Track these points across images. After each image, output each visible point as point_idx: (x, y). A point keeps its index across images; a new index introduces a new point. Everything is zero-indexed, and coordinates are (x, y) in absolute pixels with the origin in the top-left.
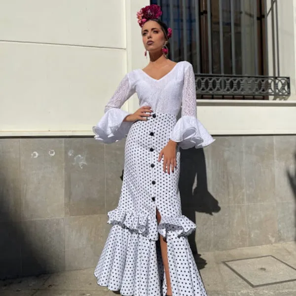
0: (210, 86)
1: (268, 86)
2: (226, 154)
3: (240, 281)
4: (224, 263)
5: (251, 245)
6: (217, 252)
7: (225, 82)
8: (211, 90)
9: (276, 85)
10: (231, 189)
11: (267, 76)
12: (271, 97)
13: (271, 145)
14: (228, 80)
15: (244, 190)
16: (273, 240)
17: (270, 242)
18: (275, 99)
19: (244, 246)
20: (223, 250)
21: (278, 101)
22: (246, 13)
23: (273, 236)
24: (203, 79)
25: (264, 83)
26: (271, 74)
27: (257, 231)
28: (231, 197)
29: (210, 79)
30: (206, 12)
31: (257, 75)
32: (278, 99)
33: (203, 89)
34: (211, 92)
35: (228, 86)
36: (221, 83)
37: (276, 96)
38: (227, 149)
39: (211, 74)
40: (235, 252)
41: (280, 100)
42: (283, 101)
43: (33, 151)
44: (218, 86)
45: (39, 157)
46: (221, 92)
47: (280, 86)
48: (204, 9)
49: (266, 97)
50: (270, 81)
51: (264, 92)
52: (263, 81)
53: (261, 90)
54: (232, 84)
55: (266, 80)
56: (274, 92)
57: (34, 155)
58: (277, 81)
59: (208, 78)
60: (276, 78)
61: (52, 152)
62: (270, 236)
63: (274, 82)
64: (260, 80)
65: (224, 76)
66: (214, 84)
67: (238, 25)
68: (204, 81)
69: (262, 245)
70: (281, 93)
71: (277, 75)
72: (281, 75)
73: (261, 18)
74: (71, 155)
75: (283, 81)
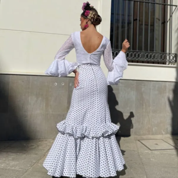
0: (137, 56)
1: (165, 57)
2: (143, 89)
4: (139, 141)
5: (153, 134)
6: (136, 136)
7: (144, 55)
8: (137, 58)
9: (170, 57)
10: (144, 107)
11: (165, 53)
12: (167, 63)
13: (165, 87)
14: (146, 54)
15: (151, 108)
16: (164, 133)
17: (162, 134)
18: (169, 64)
19: (149, 134)
20: (139, 135)
21: (170, 65)
23: (164, 131)
24: (133, 53)
25: (164, 56)
26: (168, 52)
27: (156, 128)
28: (144, 110)
29: (137, 53)
30: (136, 20)
31: (160, 52)
32: (170, 64)
33: (133, 58)
34: (137, 59)
35: (145, 57)
36: (142, 55)
37: (170, 62)
38: (143, 87)
39: (137, 51)
40: (144, 137)
41: (171, 64)
42: (172, 66)
43: (55, 82)
44: (140, 56)
45: (57, 85)
46: (142, 59)
47: (171, 58)
48: (136, 18)
49: (164, 63)
50: (167, 55)
51: (163, 61)
52: (163, 55)
53: (162, 59)
54: (147, 56)
55: (164, 55)
56: (169, 60)
57: (55, 84)
58: (170, 55)
59: (136, 53)
60: (170, 54)
61: (63, 84)
62: (162, 131)
63: (169, 55)
64: (162, 54)
65: (144, 52)
66: (139, 55)
67: (153, 25)
68: (134, 54)
69: (158, 135)
70: (172, 61)
71: (170, 52)
72: (172, 52)
73: (164, 23)
74: (71, 85)
75: (173, 56)
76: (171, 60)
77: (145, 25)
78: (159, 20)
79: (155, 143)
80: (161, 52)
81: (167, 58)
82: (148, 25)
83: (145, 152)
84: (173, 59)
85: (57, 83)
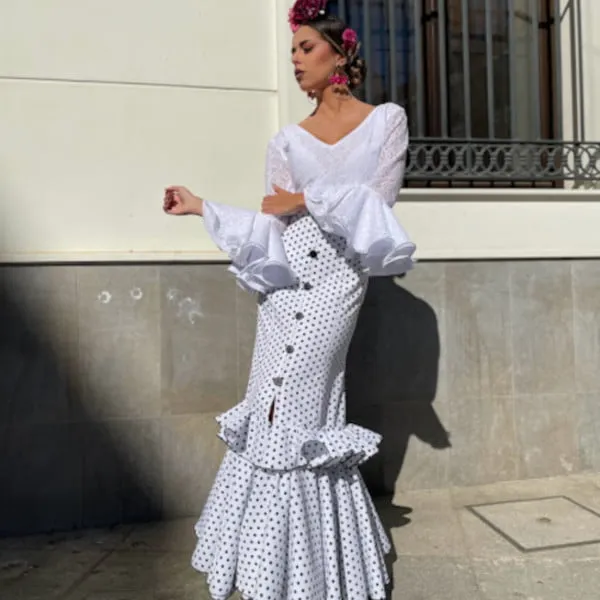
0: (444, 161)
1: (561, 160)
2: (475, 298)
3: (500, 540)
4: (470, 508)
5: (524, 476)
6: (457, 489)
7: (474, 156)
8: (445, 169)
9: (577, 159)
10: (485, 365)
11: (559, 141)
12: (569, 184)
13: (566, 279)
14: (479, 149)
15: (511, 369)
16: (569, 467)
17: (564, 472)
18: (576, 187)
19: (510, 477)
20: (468, 485)
21: (582, 191)
22: (517, 14)
23: (568, 459)
24: (429, 148)
25: (553, 154)
26: (568, 136)
27: (537, 450)
28: (485, 381)
29: (444, 149)
30: (435, 14)
31: (539, 140)
32: (582, 187)
33: (430, 169)
34: (445, 175)
35: (479, 162)
36: (464, 156)
37: (579, 180)
38: (476, 286)
39: (445, 137)
40: (491, 490)
41: (587, 188)
42: (592, 191)
43: (101, 290)
44: (459, 162)
45: (112, 300)
46: (466, 174)
47: (585, 160)
48: (433, 9)
49: (557, 184)
50: (565, 151)
51: (552, 174)
52: (551, 150)
53: (547, 169)
54: (486, 158)
55: (556, 149)
56: (575, 172)
57: (104, 297)
58: (580, 150)
59: (439, 146)
60: (577, 144)
61: (137, 293)
62: (562, 460)
63: (575, 152)
64: (545, 148)
65: (472, 142)
66: (451, 158)
67: (502, 38)
68: (431, 152)
69: (548, 476)
70: (587, 176)
71: (579, 139)
72: (587, 139)
73: (548, 24)
74: (171, 297)
75: (592, 151)
76: (585, 171)
77: (472, 37)
78: (527, 19)
79: (538, 515)
80: (542, 138)
81: (566, 161)
82: (483, 38)
84: (592, 165)
85: (110, 293)
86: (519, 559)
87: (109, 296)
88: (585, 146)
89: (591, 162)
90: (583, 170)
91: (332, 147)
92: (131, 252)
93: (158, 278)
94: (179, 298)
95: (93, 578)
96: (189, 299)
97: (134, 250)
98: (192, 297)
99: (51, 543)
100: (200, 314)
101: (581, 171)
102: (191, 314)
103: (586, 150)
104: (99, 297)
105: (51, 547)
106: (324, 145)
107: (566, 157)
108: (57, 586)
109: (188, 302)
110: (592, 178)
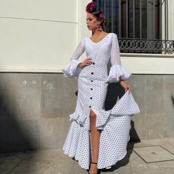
0: (127, 45)
1: (161, 45)
2: (135, 85)
3: (140, 159)
5: (149, 139)
7: (135, 43)
8: (127, 47)
9: (166, 45)
11: (161, 40)
12: (163, 52)
13: (162, 81)
14: (137, 42)
15: (145, 107)
16: (162, 136)
17: (160, 138)
18: (165, 53)
19: (144, 139)
21: (167, 55)
22: (149, 2)
23: (161, 134)
24: (122, 41)
25: (159, 44)
26: (163, 38)
27: (152, 131)
29: (127, 41)
30: (125, 2)
31: (155, 39)
32: (167, 53)
33: (122, 47)
34: (127, 49)
35: (137, 45)
36: (133, 44)
37: (166, 51)
38: (135, 82)
39: (127, 38)
41: (169, 54)
42: (170, 55)
43: (24, 80)
44: (131, 45)
45: (27, 84)
46: (134, 49)
47: (168, 46)
49: (160, 52)
50: (163, 43)
51: (158, 49)
52: (158, 42)
53: (157, 48)
54: (139, 44)
55: (160, 42)
56: (165, 49)
57: (24, 83)
59: (125, 40)
60: (166, 41)
61: (34, 82)
62: (160, 134)
63: (165, 43)
64: (157, 42)
65: (135, 40)
66: (129, 44)
67: (145, 9)
69: (155, 139)
70: (169, 50)
71: (167, 40)
72: (169, 39)
73: (158, 5)
74: (45, 83)
75: (170, 43)
76: (168, 49)
77: (136, 9)
78: (152, 4)
79: (152, 151)
80: (156, 39)
81: (163, 46)
82: (139, 9)
83: (140, 167)
84: (170, 47)
85: (26, 81)
86: (145, 166)
87: (26, 82)
88: (168, 42)
89: (170, 46)
90: (168, 48)
91: (96, 44)
92: (33, 69)
93: (41, 77)
94: (47, 83)
95: (17, 168)
96: (50, 84)
97: (34, 69)
98: (51, 83)
99: (6, 156)
100: (53, 88)
101: (167, 49)
102: (50, 88)
103: (168, 43)
104: (23, 82)
105: (5, 158)
106: (94, 43)
107: (163, 45)
108: (6, 170)
109: (49, 85)
110: (170, 51)
